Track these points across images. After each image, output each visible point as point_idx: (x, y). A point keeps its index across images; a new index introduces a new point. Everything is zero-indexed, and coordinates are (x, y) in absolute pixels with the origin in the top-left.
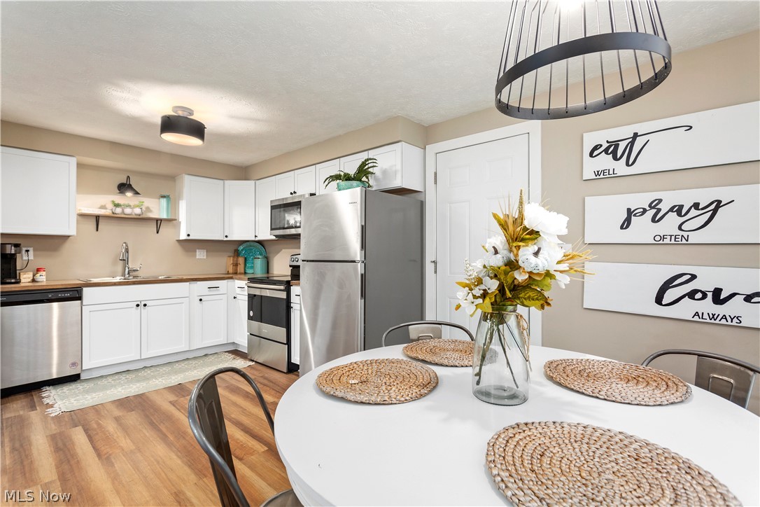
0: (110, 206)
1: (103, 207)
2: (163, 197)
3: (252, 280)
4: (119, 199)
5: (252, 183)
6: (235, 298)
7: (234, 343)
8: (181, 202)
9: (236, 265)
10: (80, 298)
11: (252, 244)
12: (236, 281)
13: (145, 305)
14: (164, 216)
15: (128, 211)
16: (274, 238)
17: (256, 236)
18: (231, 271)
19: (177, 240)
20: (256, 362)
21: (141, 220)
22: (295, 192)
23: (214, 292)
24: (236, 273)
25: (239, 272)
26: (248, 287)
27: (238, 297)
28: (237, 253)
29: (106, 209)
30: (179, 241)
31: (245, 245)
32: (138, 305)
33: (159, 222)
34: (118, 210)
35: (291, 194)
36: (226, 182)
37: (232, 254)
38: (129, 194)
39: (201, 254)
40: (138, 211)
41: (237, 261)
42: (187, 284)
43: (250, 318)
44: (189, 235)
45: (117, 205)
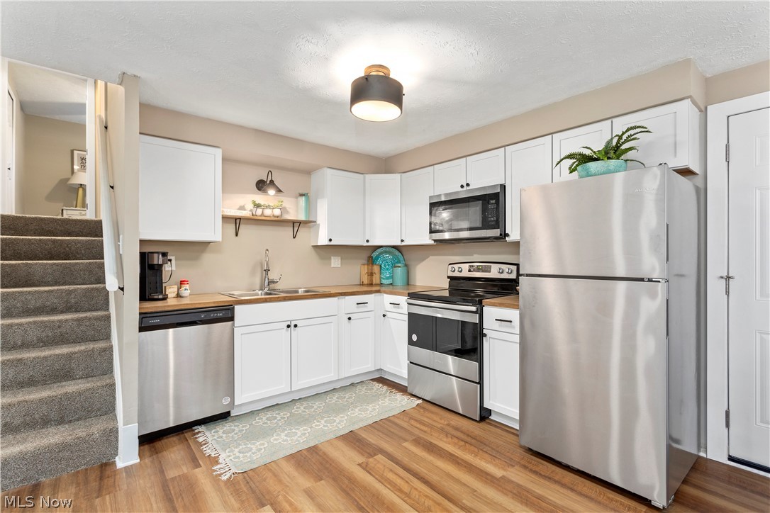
0: (250, 206)
1: (242, 208)
2: (302, 195)
3: (412, 296)
4: (260, 198)
5: (397, 176)
6: (384, 316)
7: (381, 369)
8: (319, 201)
9: (371, 274)
10: (232, 319)
11: (388, 249)
12: (385, 295)
13: (296, 326)
14: (302, 217)
15: (268, 212)
16: (432, 242)
17: (402, 241)
18: (366, 282)
19: (313, 246)
20: (423, 399)
21: (278, 222)
22: (468, 185)
23: (362, 308)
24: (371, 284)
25: (374, 282)
26: (408, 304)
27: (388, 314)
28: (371, 261)
29: (245, 210)
30: (316, 247)
31: (379, 250)
32: (289, 326)
33: (296, 225)
34: (259, 211)
35: (462, 186)
36: (368, 176)
37: (366, 262)
38: (272, 192)
39: (336, 262)
40: (277, 212)
41: (372, 269)
42: (335, 299)
43: (411, 342)
44: (330, 240)
45: (257, 206)
